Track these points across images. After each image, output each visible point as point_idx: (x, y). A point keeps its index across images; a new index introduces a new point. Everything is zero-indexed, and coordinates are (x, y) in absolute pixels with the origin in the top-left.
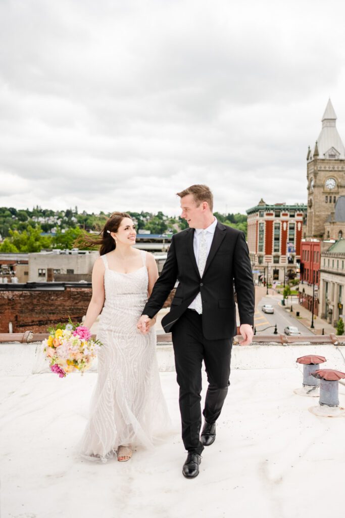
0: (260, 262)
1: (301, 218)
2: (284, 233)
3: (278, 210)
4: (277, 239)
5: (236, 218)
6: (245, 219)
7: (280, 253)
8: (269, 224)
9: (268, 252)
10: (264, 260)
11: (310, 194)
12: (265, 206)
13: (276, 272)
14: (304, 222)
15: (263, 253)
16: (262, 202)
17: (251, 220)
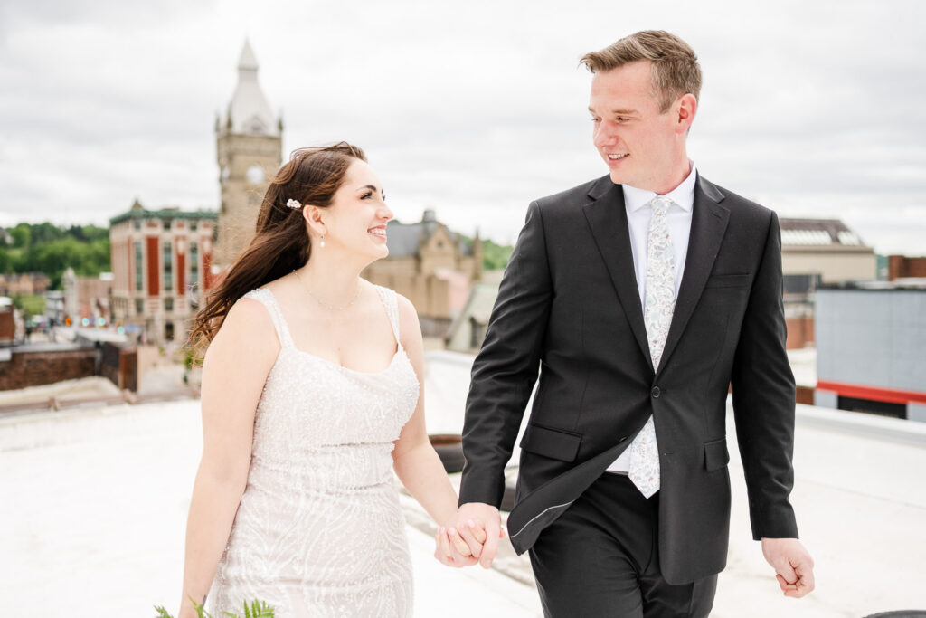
0: (139, 309)
1: (208, 232)
2: (181, 259)
3: (168, 218)
4: (168, 269)
5: (87, 233)
6: (104, 234)
7: (174, 293)
8: (152, 243)
9: (154, 290)
10: (146, 306)
11: (224, 190)
12: (142, 213)
13: (169, 328)
14: (214, 239)
15: (144, 293)
16: (137, 205)
17: (118, 236)
